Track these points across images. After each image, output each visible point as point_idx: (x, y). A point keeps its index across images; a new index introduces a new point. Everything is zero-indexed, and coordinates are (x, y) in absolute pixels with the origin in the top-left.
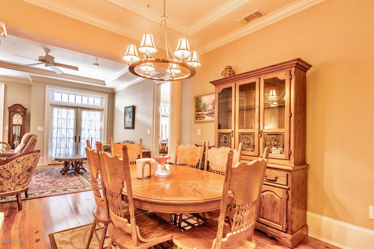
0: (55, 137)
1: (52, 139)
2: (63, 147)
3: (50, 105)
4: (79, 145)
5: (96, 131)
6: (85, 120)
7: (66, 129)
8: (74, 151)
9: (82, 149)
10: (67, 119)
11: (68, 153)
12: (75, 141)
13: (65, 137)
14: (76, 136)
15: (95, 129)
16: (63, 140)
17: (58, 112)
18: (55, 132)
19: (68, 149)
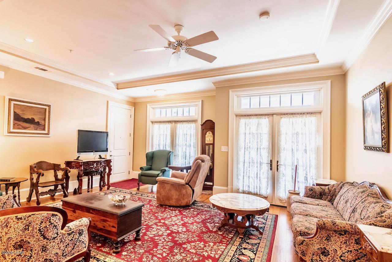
0: (242, 161)
1: (238, 164)
2: (253, 176)
3: (235, 116)
4: (277, 176)
5: (306, 152)
6: (286, 134)
7: (256, 150)
8: (269, 185)
9: (281, 182)
10: (257, 134)
11: (260, 187)
12: (271, 169)
13: (255, 162)
14: (271, 161)
15: (304, 148)
16: (252, 166)
17: (245, 125)
18: (241, 153)
19: (260, 180)
